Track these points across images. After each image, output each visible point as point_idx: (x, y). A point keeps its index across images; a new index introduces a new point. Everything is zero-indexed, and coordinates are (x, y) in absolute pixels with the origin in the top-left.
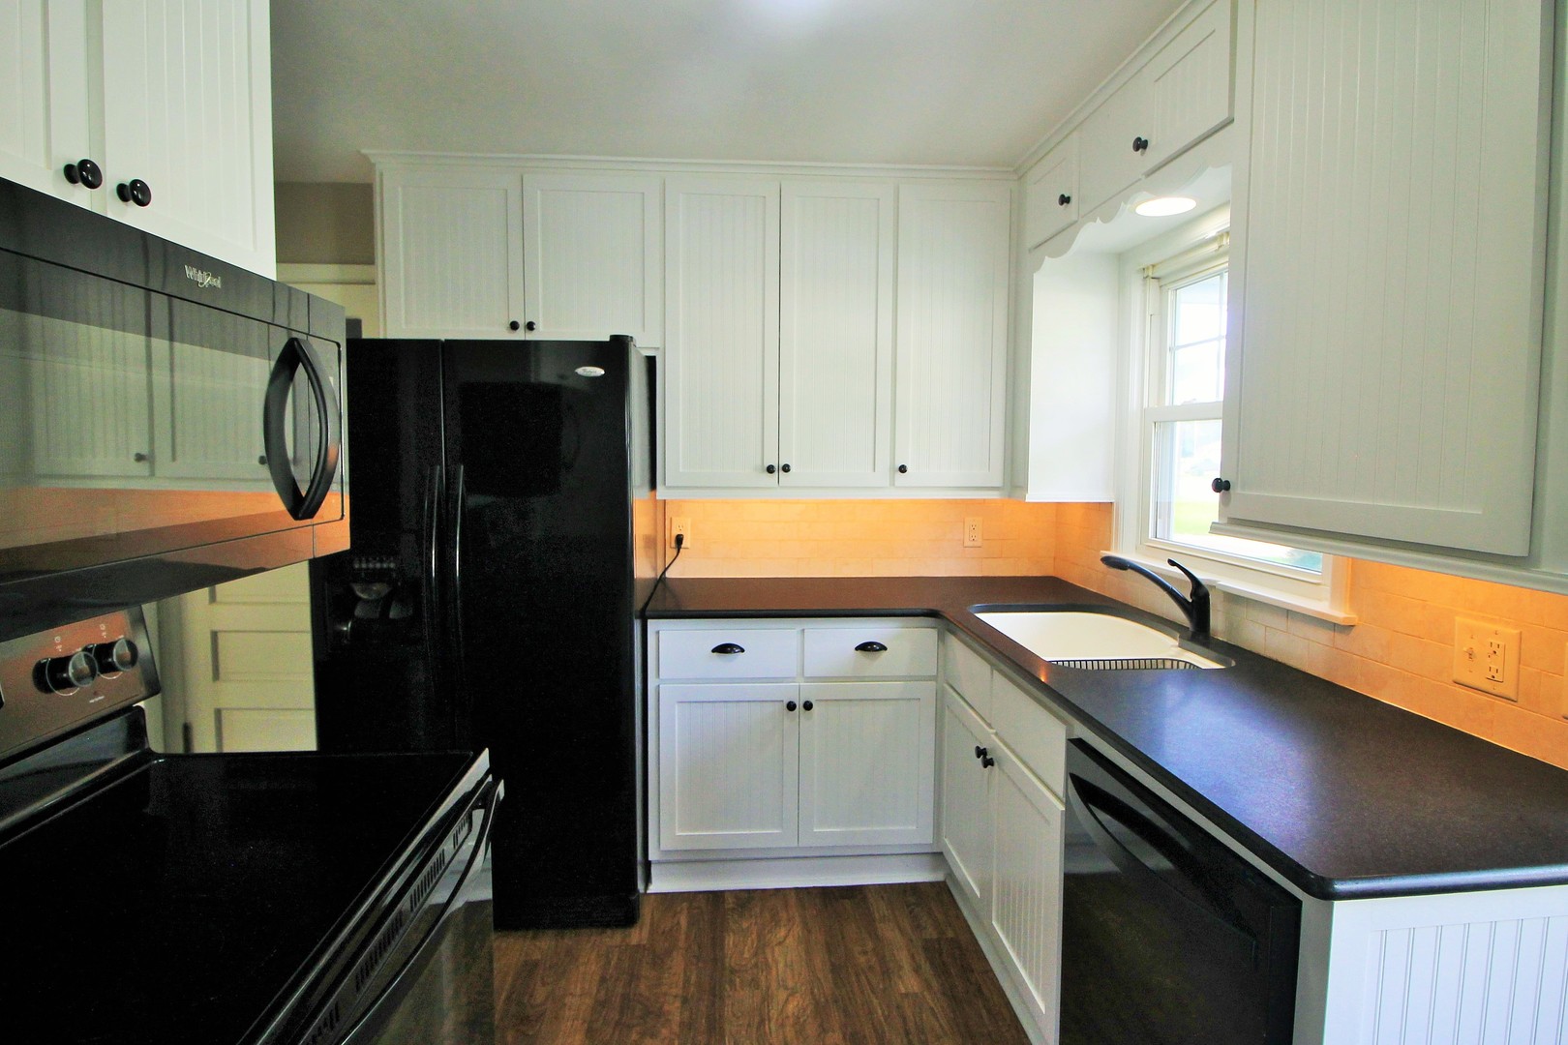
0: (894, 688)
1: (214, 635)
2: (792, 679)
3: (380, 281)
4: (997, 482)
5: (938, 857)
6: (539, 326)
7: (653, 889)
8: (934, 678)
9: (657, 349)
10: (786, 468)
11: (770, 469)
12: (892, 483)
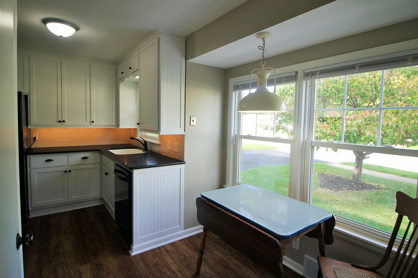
0: (91, 166)
2: (66, 166)
4: (114, 124)
5: (102, 199)
7: (30, 217)
8: (100, 163)
9: (27, 93)
10: (64, 121)
11: (60, 122)
12: (91, 125)
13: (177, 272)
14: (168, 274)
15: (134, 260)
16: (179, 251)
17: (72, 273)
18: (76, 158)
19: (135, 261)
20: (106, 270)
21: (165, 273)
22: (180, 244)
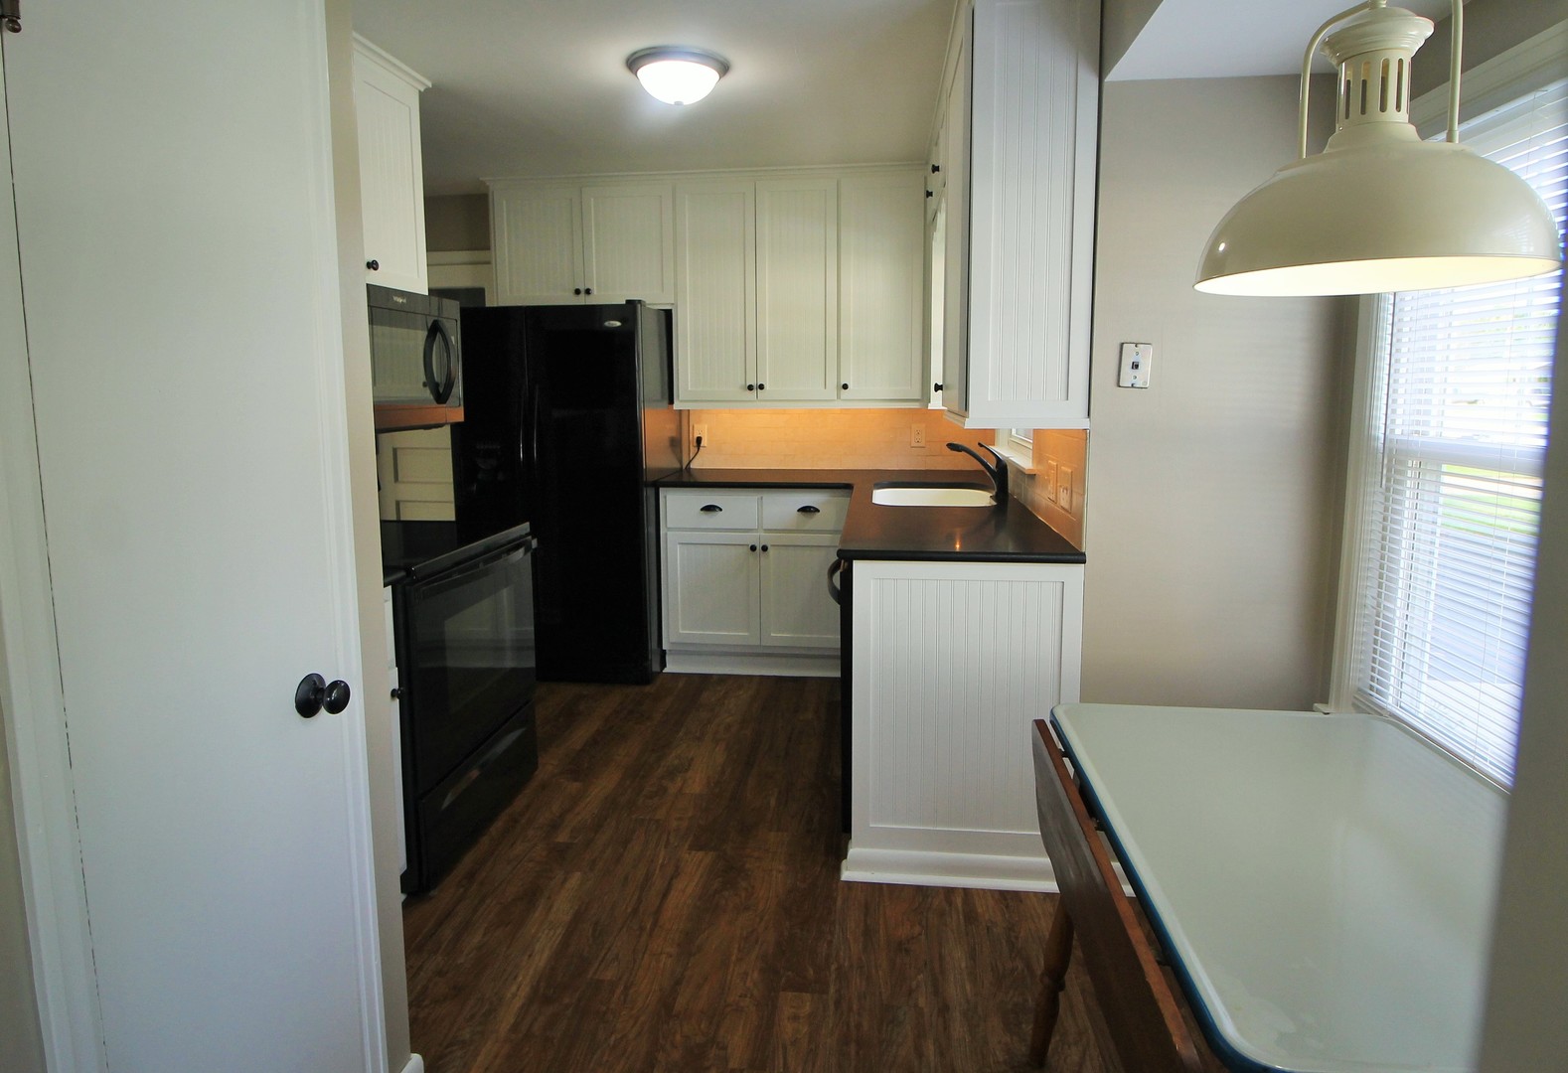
1: (398, 503)
2: (756, 530)
3: (493, 262)
4: (918, 395)
6: (595, 291)
7: (666, 670)
9: (672, 304)
10: (761, 387)
11: (750, 388)
12: (839, 397)
13: (958, 1014)
14: (922, 1002)
15: (839, 898)
16: (1017, 938)
17: (660, 862)
18: (783, 506)
19: (839, 902)
20: (743, 895)
21: (910, 992)
22: (1040, 911)
